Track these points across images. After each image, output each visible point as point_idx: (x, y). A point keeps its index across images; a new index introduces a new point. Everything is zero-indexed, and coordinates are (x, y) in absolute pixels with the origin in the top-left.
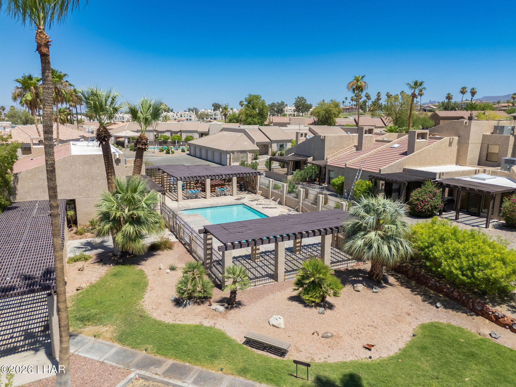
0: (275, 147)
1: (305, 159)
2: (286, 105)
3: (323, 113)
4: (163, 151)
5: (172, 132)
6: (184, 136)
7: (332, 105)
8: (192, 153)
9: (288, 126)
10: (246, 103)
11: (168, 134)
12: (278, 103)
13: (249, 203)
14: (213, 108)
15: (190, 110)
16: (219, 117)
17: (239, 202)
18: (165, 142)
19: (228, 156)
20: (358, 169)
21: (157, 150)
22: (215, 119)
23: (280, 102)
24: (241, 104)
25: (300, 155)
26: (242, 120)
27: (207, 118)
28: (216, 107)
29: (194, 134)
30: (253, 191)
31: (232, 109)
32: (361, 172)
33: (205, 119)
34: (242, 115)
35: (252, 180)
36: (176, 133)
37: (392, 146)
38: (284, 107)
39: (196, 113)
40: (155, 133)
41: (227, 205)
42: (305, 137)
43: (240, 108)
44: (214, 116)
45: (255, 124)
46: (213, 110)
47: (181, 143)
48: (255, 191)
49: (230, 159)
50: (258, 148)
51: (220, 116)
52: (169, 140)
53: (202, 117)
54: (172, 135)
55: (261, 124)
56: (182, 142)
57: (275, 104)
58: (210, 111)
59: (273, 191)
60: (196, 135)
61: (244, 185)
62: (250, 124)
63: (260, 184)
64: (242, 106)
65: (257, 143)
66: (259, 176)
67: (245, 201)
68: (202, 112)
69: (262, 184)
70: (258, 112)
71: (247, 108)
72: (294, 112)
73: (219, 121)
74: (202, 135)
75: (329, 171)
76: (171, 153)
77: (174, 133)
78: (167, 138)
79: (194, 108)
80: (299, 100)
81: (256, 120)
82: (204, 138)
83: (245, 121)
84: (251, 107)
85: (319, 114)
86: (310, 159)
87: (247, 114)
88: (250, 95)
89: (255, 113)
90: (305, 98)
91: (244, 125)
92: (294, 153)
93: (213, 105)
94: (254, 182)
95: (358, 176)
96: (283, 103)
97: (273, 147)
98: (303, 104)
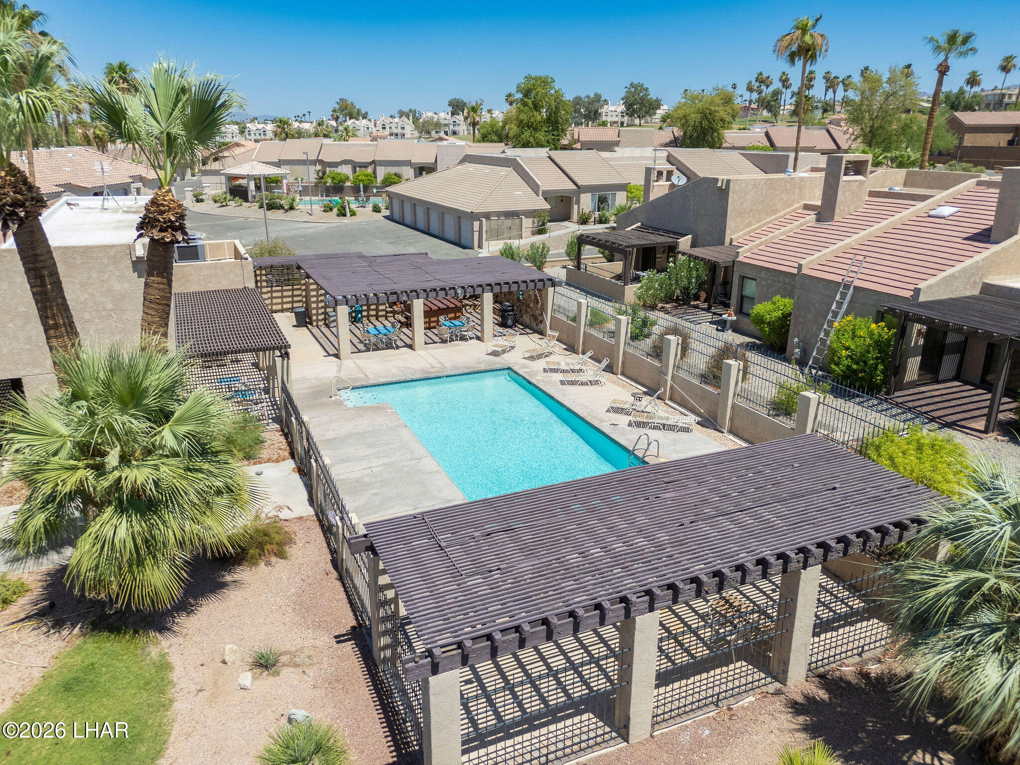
0: (587, 202)
1: (671, 240)
2: (606, 101)
3: (695, 117)
4: (331, 209)
5: (355, 165)
6: (381, 172)
7: (718, 100)
8: (397, 216)
9: (616, 149)
10: (519, 96)
11: (346, 170)
12: (588, 97)
13: (524, 367)
14: (450, 109)
15: (402, 114)
16: (463, 128)
17: (498, 361)
18: (338, 188)
19: (476, 225)
20: (839, 284)
21: (317, 208)
22: (454, 133)
23: (592, 96)
24: (509, 99)
25: (656, 230)
26: (511, 135)
27: (437, 132)
28: (457, 107)
29: (403, 168)
30: (535, 327)
31: (490, 111)
32: (851, 291)
33: (433, 133)
34: (512, 123)
35: (533, 297)
36: (365, 165)
37: (932, 213)
38: (602, 107)
39: (416, 120)
40: (319, 167)
41: (466, 371)
42: (668, 179)
43: (506, 107)
44: (451, 127)
45: (539, 145)
46: (450, 113)
47: (375, 191)
48: (541, 326)
49: (480, 231)
50: (547, 206)
51: (465, 128)
52: (348, 184)
53: (427, 129)
54: (354, 171)
55: (555, 145)
56: (377, 188)
57: (581, 99)
58: (444, 116)
59: (589, 331)
60: (408, 172)
61: (512, 310)
62: (526, 145)
63: (553, 311)
64: (511, 104)
65: (544, 193)
66: (551, 290)
67: (513, 359)
68: (426, 119)
69: (557, 309)
70: (545, 116)
71: (522, 108)
72: (623, 116)
73: (462, 139)
74: (423, 170)
75: (743, 278)
76: (348, 214)
77: (360, 167)
78: (343, 178)
79: (411, 110)
80: (633, 90)
81: (541, 136)
82: (426, 179)
83: (517, 137)
84: (531, 105)
85: (686, 122)
86: (685, 243)
87: (522, 121)
88: (529, 78)
89: (539, 118)
90: (645, 86)
91: (514, 147)
92: (639, 224)
93: (451, 104)
94: (538, 303)
95: (840, 305)
96: (598, 97)
97: (582, 201)
98: (642, 99)
